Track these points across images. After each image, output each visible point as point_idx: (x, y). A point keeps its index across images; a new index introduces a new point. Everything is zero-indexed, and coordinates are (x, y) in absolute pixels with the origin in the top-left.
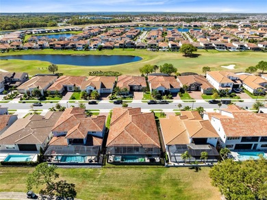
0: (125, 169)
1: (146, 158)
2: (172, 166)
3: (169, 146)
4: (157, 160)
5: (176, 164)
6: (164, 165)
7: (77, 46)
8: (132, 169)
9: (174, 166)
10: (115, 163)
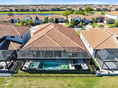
0: (42, 79)
1: (70, 65)
2: (106, 75)
3: (97, 50)
4: (85, 67)
5: (111, 72)
6: (94, 73)
7: (29, 10)
8: (52, 79)
9: (109, 75)
10: (31, 71)
